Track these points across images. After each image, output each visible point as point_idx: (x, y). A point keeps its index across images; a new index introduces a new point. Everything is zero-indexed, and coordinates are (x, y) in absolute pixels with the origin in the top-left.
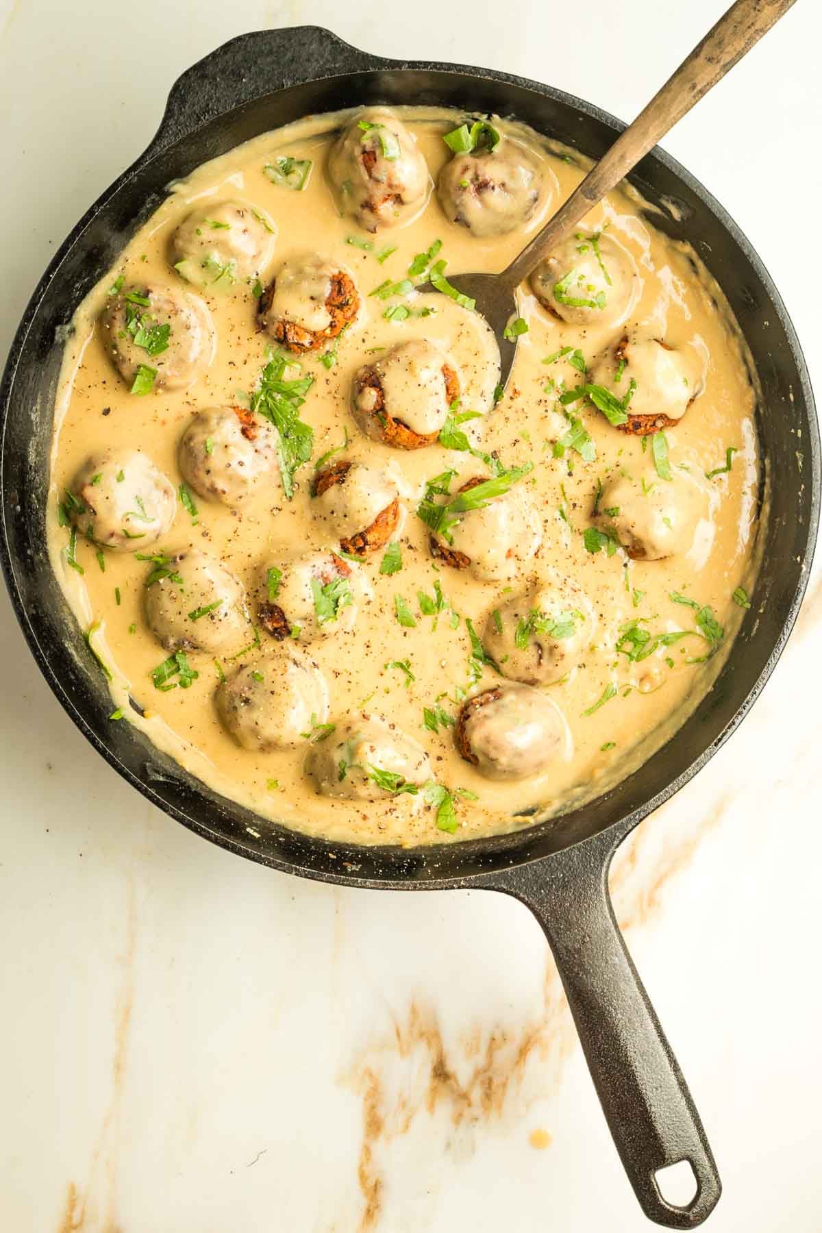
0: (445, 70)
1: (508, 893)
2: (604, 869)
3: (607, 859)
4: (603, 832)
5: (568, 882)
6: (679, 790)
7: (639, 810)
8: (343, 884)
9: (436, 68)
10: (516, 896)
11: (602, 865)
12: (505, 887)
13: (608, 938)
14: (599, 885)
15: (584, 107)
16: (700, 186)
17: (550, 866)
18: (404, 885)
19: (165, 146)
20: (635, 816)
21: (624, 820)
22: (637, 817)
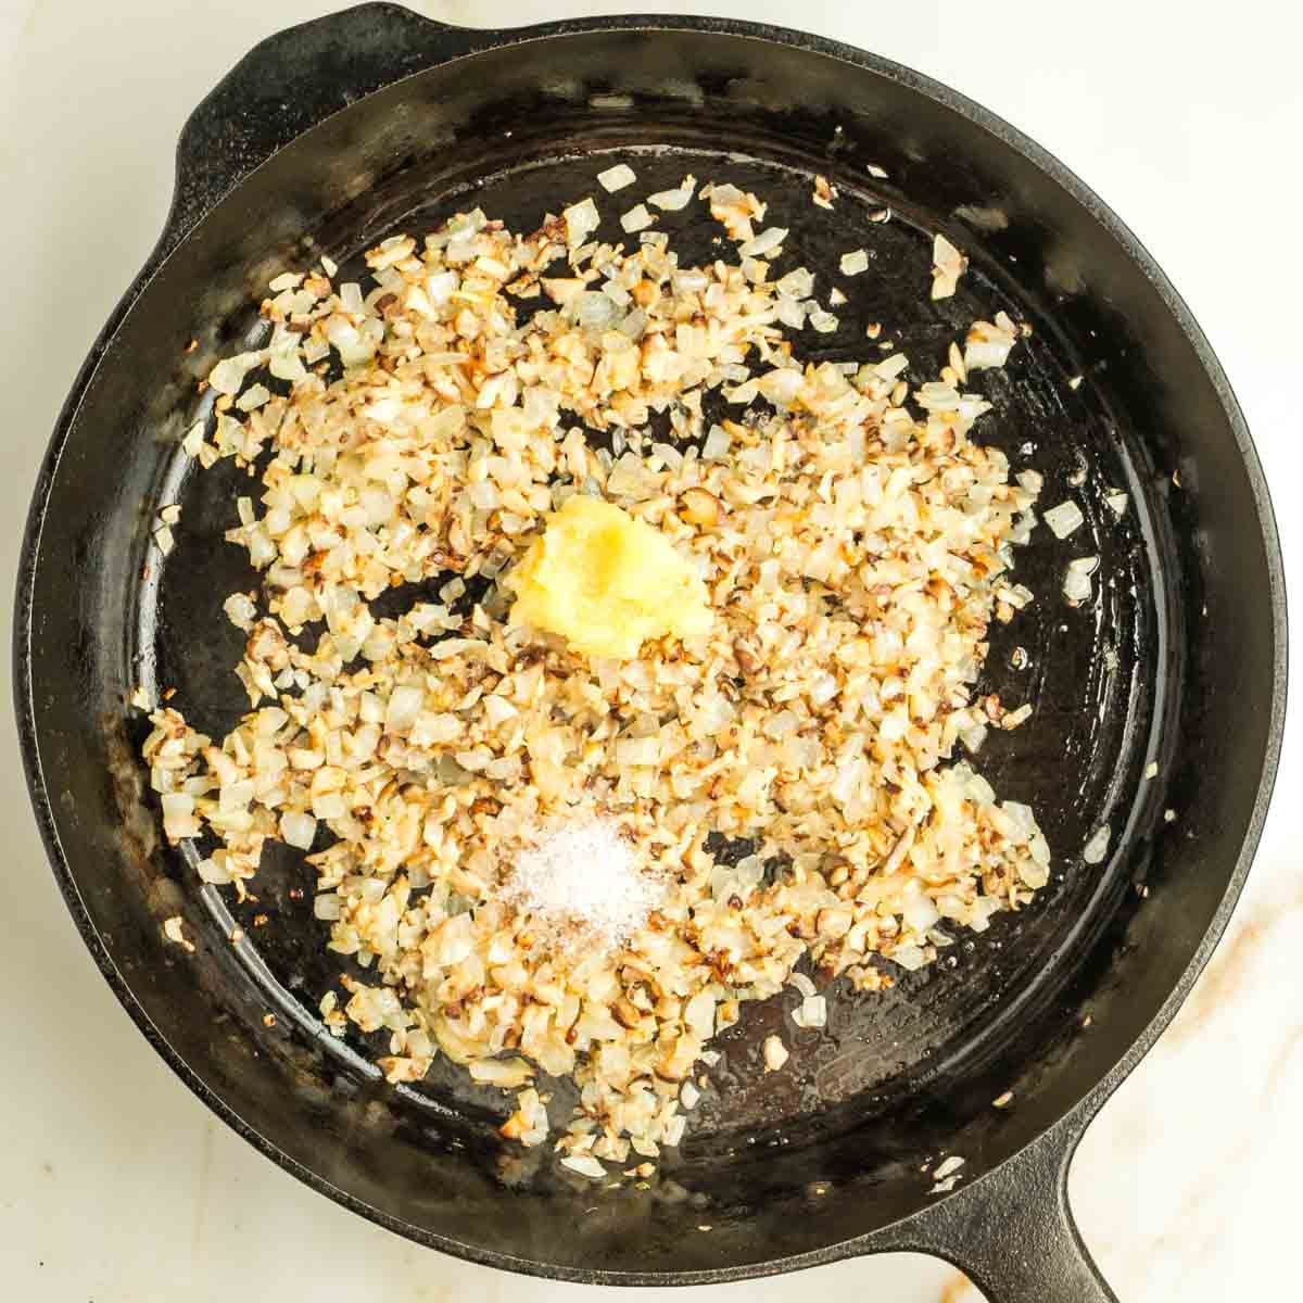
0: (584, 29)
1: (921, 1250)
2: (1060, 1189)
3: (1061, 1173)
4: (1047, 1133)
5: (1009, 1217)
6: (1151, 1046)
7: (1095, 1089)
8: (671, 1285)
9: (573, 30)
10: (936, 1253)
11: (1055, 1182)
12: (915, 1243)
13: (1086, 1290)
14: (1056, 1214)
15: (806, 43)
16: (1008, 127)
17: (976, 1198)
18: (762, 1269)
19: (185, 231)
20: (1090, 1100)
21: (1076, 1108)
22: (1095, 1100)
